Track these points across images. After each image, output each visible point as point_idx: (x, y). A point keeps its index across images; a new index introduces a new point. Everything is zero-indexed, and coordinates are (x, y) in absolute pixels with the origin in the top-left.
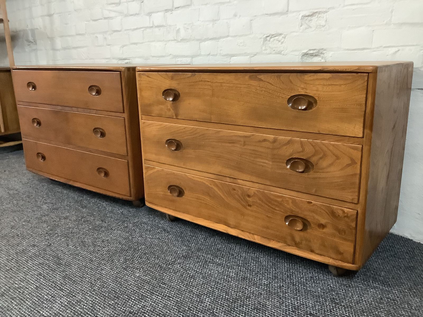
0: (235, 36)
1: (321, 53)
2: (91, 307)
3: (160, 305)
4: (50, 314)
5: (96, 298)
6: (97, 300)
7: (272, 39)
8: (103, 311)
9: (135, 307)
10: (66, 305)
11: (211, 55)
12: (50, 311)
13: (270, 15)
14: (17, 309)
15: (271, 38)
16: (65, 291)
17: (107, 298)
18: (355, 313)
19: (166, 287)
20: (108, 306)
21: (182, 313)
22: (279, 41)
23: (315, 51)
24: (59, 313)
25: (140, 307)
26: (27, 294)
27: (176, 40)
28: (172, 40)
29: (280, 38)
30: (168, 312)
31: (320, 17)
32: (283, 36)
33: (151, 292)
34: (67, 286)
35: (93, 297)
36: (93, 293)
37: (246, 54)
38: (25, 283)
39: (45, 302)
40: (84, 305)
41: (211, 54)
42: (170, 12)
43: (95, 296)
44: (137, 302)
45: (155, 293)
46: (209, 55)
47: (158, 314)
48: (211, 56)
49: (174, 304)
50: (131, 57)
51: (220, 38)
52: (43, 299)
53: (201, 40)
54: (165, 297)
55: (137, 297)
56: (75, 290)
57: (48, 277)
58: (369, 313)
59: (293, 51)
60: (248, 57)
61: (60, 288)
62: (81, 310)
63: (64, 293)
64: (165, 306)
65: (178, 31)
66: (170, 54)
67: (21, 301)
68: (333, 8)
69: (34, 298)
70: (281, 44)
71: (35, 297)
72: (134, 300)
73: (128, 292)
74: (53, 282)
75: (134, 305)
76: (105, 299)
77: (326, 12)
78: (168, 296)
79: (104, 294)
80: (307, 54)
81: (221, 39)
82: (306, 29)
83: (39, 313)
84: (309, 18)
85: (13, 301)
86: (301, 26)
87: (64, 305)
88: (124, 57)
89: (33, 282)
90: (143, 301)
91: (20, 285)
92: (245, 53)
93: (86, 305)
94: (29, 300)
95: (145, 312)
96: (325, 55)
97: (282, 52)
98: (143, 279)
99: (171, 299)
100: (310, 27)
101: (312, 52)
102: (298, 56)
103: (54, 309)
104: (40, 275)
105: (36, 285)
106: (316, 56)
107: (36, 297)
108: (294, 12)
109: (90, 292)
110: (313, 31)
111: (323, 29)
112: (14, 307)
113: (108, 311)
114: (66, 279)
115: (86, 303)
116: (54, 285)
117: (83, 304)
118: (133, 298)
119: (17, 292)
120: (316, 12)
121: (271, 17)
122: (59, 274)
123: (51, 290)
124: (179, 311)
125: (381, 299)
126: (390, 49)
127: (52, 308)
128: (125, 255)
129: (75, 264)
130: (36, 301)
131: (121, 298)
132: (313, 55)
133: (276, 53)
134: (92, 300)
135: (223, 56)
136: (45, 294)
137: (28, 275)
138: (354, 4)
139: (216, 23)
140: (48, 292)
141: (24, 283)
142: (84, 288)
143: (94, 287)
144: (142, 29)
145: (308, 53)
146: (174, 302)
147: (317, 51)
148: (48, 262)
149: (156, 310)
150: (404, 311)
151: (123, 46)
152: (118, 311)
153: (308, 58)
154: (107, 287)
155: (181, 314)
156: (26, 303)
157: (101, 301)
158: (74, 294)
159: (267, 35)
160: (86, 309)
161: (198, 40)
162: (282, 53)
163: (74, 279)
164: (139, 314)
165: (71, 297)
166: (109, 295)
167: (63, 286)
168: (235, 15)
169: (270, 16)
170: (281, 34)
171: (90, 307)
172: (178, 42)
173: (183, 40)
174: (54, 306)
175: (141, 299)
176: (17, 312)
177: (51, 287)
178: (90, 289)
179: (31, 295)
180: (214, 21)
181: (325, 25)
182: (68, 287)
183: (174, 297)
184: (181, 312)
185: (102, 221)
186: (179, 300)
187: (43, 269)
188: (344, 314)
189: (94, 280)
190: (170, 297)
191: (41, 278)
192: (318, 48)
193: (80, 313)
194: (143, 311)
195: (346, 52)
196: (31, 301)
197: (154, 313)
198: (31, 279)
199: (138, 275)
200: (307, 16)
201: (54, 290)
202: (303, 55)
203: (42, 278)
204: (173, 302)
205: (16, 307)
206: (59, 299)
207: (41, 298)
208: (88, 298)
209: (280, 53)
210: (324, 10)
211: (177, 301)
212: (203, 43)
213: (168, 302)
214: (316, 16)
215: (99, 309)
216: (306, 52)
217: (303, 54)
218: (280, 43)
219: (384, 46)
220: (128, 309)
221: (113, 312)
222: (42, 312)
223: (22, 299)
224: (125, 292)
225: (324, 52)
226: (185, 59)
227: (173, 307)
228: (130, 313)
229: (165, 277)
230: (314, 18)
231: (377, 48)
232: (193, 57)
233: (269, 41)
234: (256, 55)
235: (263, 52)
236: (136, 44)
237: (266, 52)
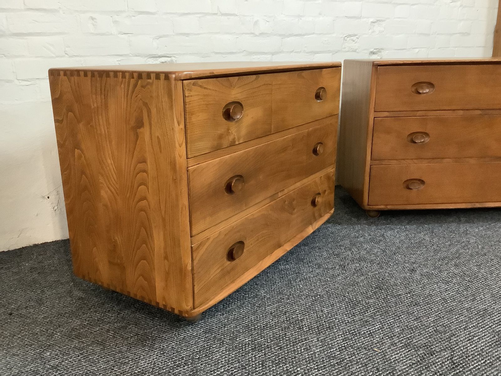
0: (320, 34)
1: (379, 52)
7: (348, 39)
11: (295, 52)
13: (349, 18)
22: (354, 41)
27: (252, 33)
28: (247, 34)
29: (354, 38)
31: (379, 24)
32: (357, 36)
37: (329, 52)
46: (292, 52)
50: (175, 54)
51: (304, 35)
53: (283, 36)
59: (364, 50)
60: (331, 54)
65: (256, 23)
66: (244, 51)
68: (388, 18)
70: (355, 43)
77: (384, 21)
81: (306, 36)
82: (373, 32)
86: (370, 30)
96: (383, 53)
102: (367, 54)
108: (365, 18)
110: (377, 34)
111: (383, 33)
120: (379, 20)
126: (415, 50)
133: (353, 51)
135: (307, 53)
138: (399, 18)
139: (301, 19)
144: (199, 15)
159: (346, 36)
161: (280, 35)
162: (357, 51)
168: (320, 14)
170: (356, 35)
172: (256, 36)
173: (262, 34)
180: (299, 17)
181: (384, 31)
192: (380, 48)
200: (373, 22)
209: (355, 51)
212: (286, 38)
216: (372, 51)
217: (370, 52)
218: (354, 42)
226: (263, 56)
231: (410, 49)
232: (273, 54)
233: (346, 40)
234: (337, 52)
235: (343, 50)
236: (187, 35)
237: (344, 50)
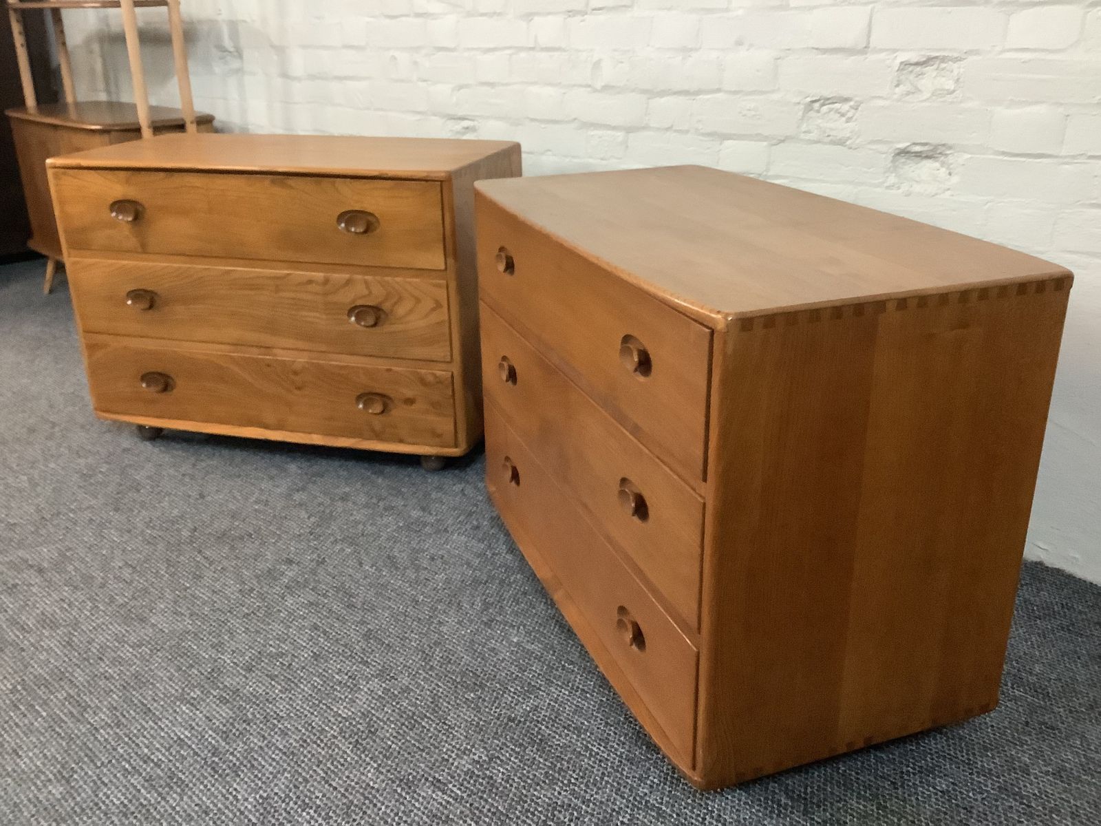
0: (735, 93)
1: (940, 153)
2: (432, 703)
3: (567, 708)
4: (353, 713)
5: (437, 685)
6: (441, 690)
7: (825, 109)
8: (455, 713)
9: (517, 707)
10: (380, 696)
11: (676, 131)
12: (352, 706)
13: (825, 51)
14: (284, 700)
15: (823, 105)
16: (374, 666)
17: (459, 686)
18: (968, 750)
19: (576, 669)
20: (465, 703)
21: (612, 728)
22: (843, 115)
23: (926, 148)
24: (369, 712)
25: (528, 709)
26: (298, 669)
27: (589, 86)
28: (581, 86)
29: (845, 107)
30: (586, 722)
31: (943, 69)
32: (852, 103)
33: (547, 680)
34: (375, 657)
35: (432, 682)
36: (430, 673)
37: (760, 138)
38: (289, 645)
39: (339, 689)
40: (417, 699)
41: (674, 128)
42: (579, 18)
43: (435, 681)
44: (520, 699)
45: (554, 681)
46: (668, 129)
47: (566, 725)
48: (675, 134)
49: (594, 706)
51: (698, 92)
52: (332, 681)
53: (651, 93)
54: (577, 691)
55: (519, 688)
56: (392, 664)
57: (334, 634)
58: (998, 752)
59: (870, 143)
60: (765, 143)
61: (362, 658)
62: (413, 709)
63: (371, 670)
64: (578, 710)
65: (597, 65)
66: (575, 119)
67: (289, 683)
68: (976, 52)
69: (314, 678)
70: (847, 122)
71: (314, 675)
72: (515, 693)
73: (501, 675)
74: (345, 646)
75: (516, 705)
76: (456, 687)
77: (958, 59)
78: (583, 690)
79: (454, 678)
80: (908, 152)
81: (701, 96)
82: (908, 93)
83: (332, 710)
84: (918, 69)
85: (273, 683)
86: (897, 86)
87: (376, 697)
88: (460, 114)
89: (304, 644)
90: (533, 697)
91: (280, 650)
92: (757, 135)
93: (419, 697)
94: (305, 682)
95: (540, 719)
96: (951, 159)
97: (847, 140)
98: (528, 650)
99: (588, 695)
100: (920, 91)
101: (918, 149)
102: (884, 156)
103: (358, 704)
104: (316, 629)
105: (312, 651)
106: (928, 157)
107: (319, 677)
108: (881, 51)
109: (424, 671)
110: (925, 101)
111: (949, 98)
112: (278, 695)
113: (466, 714)
114: (371, 641)
115: (420, 695)
116: (349, 653)
117: (413, 697)
118: (512, 690)
119: (278, 663)
120: (936, 57)
121: (824, 56)
122: (354, 629)
123: (344, 662)
124: (607, 723)
125: (1027, 723)
127: (355, 702)
128: (483, 594)
129: (384, 607)
130: (318, 684)
131: (489, 688)
132: (920, 156)
133: (833, 143)
134: (430, 688)
135: (704, 135)
136: (333, 671)
137: (291, 627)
138: (1026, 50)
139: (690, 57)
140: (338, 666)
141: (287, 645)
142: (411, 661)
143: (430, 660)
144: (509, 52)
145: (908, 149)
146: (596, 702)
147: (931, 148)
148: (326, 601)
149: (562, 718)
150: (1072, 753)
151: (460, 87)
152: (485, 714)
153: (908, 161)
154: (455, 662)
155: (611, 730)
156: (300, 687)
157: (449, 692)
158: (392, 675)
159: (814, 99)
160: (421, 706)
161: (644, 92)
162: (848, 143)
163: (387, 642)
164: (528, 724)
165: (387, 679)
166: (464, 679)
167: (367, 654)
168: (739, 43)
169: (824, 54)
170: (847, 100)
171: (428, 703)
172: (595, 91)
173: (606, 88)
174: (357, 698)
175: (528, 691)
176: (287, 706)
177: (344, 657)
178: (423, 664)
179: (307, 673)
180: (686, 51)
181: (954, 91)
182: (379, 659)
183: (594, 692)
184: (611, 726)
185: (423, 509)
186: (604, 699)
187: (319, 615)
188: (944, 752)
189: (429, 645)
190: (587, 693)
191: (319, 636)
192: (934, 141)
193: (411, 714)
194: (535, 717)
195: (1001, 157)
196: (309, 685)
197: (558, 723)
198: (299, 638)
199: (515, 640)
200: (911, 64)
201: (350, 664)
202: (898, 154)
203: (322, 635)
204: (592, 703)
205: (284, 696)
206: (364, 683)
207: (328, 678)
208: (422, 683)
209: (841, 142)
210: (956, 55)
211: (602, 701)
212: (658, 99)
213: (583, 702)
214: (935, 66)
215: (447, 707)
216: (906, 148)
217: (897, 151)
218: (844, 119)
219: (1089, 154)
220: (504, 711)
221: (475, 716)
222: (335, 709)
223: (289, 679)
224: (495, 676)
225: (948, 152)
226: (610, 132)
227: (594, 713)
228: (510, 719)
229: (571, 648)
230: (930, 70)
231: (1073, 157)
233: (818, 111)
234: (783, 141)
235: (802, 136)
236: (492, 85)
237: (808, 137)
